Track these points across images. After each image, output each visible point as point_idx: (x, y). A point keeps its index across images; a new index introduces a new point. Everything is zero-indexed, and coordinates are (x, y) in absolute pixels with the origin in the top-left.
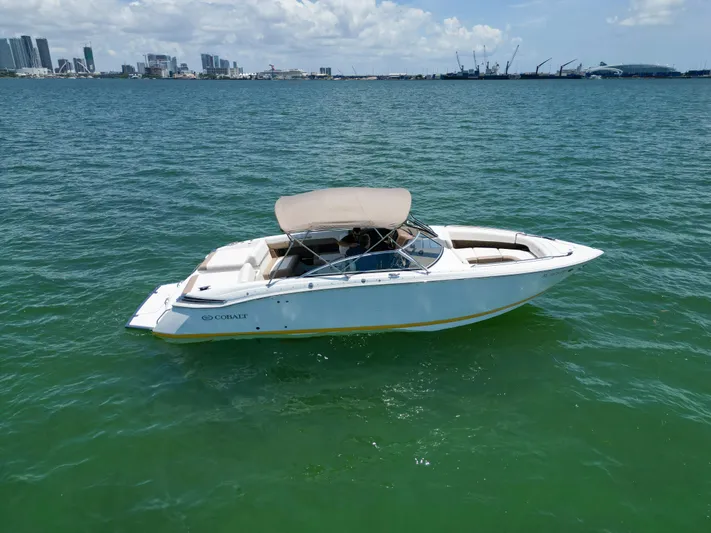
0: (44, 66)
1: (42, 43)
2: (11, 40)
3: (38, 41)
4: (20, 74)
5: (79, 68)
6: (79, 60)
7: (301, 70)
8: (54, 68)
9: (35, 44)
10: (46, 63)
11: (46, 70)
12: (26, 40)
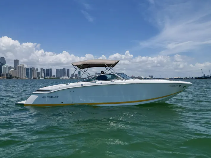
0: (67, 76)
1: (68, 70)
2: (61, 70)
3: (67, 70)
4: (60, 78)
5: (76, 76)
6: (77, 74)
7: (142, 77)
8: (70, 77)
9: (66, 71)
10: (68, 75)
11: (67, 77)
12: (64, 69)
